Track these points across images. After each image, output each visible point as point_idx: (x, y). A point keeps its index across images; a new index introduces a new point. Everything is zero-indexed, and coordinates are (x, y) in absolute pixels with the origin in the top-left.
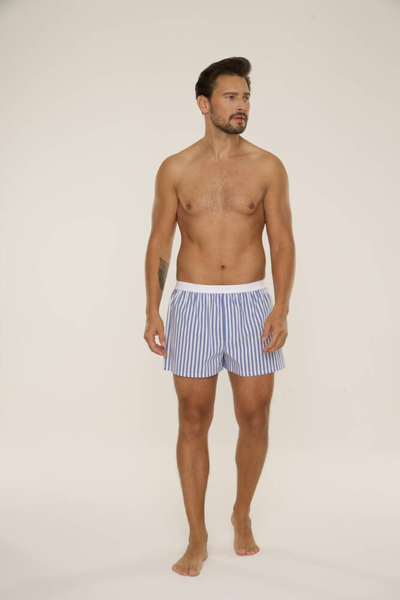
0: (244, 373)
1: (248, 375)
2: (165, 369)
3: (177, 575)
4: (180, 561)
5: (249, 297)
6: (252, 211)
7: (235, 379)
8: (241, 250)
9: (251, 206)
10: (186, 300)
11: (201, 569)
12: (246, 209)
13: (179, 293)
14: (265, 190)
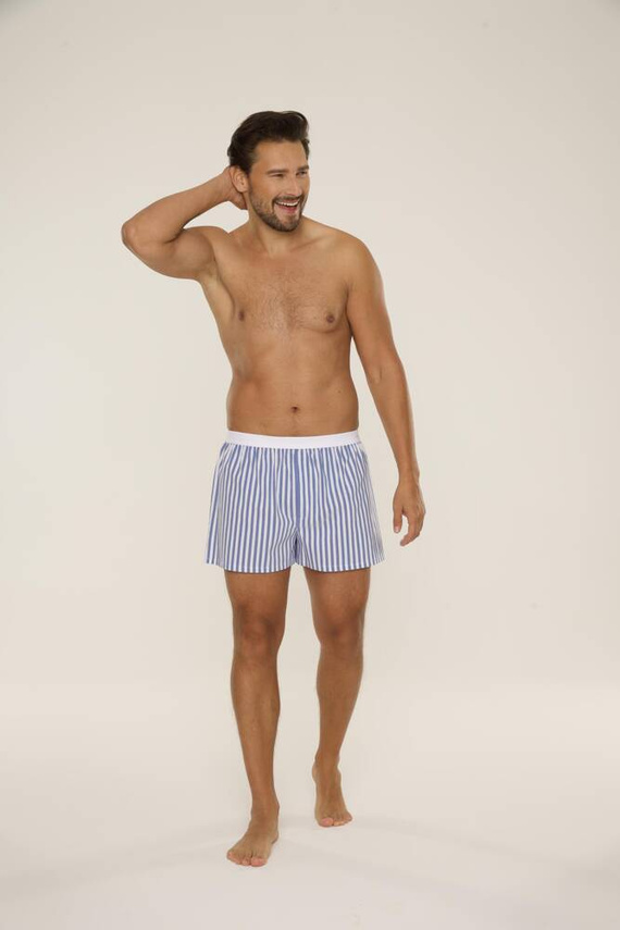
3: (233, 864)
4: (237, 844)
6: (332, 326)
9: (330, 319)
11: (268, 856)
12: (321, 322)
14: (346, 294)
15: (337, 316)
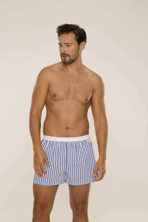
5: (81, 143)
8: (78, 120)
13: (44, 141)
14: (93, 92)
15: (89, 99)
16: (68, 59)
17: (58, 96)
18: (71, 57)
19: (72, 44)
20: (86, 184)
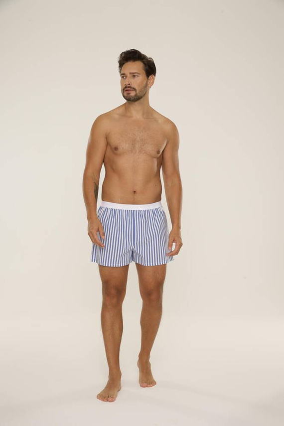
0: (146, 264)
1: (149, 265)
2: (92, 261)
4: (102, 391)
5: (151, 212)
7: (140, 268)
8: (147, 181)
10: (108, 213)
11: (116, 397)
15: (161, 152)
16: (133, 94)
17: (120, 150)
18: (137, 92)
19: (139, 74)
20: (163, 265)
